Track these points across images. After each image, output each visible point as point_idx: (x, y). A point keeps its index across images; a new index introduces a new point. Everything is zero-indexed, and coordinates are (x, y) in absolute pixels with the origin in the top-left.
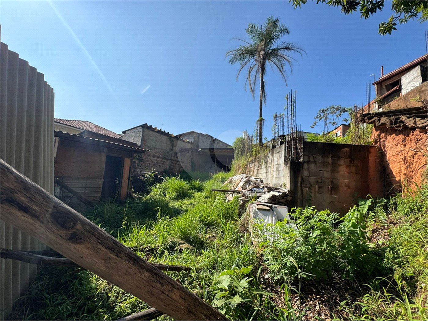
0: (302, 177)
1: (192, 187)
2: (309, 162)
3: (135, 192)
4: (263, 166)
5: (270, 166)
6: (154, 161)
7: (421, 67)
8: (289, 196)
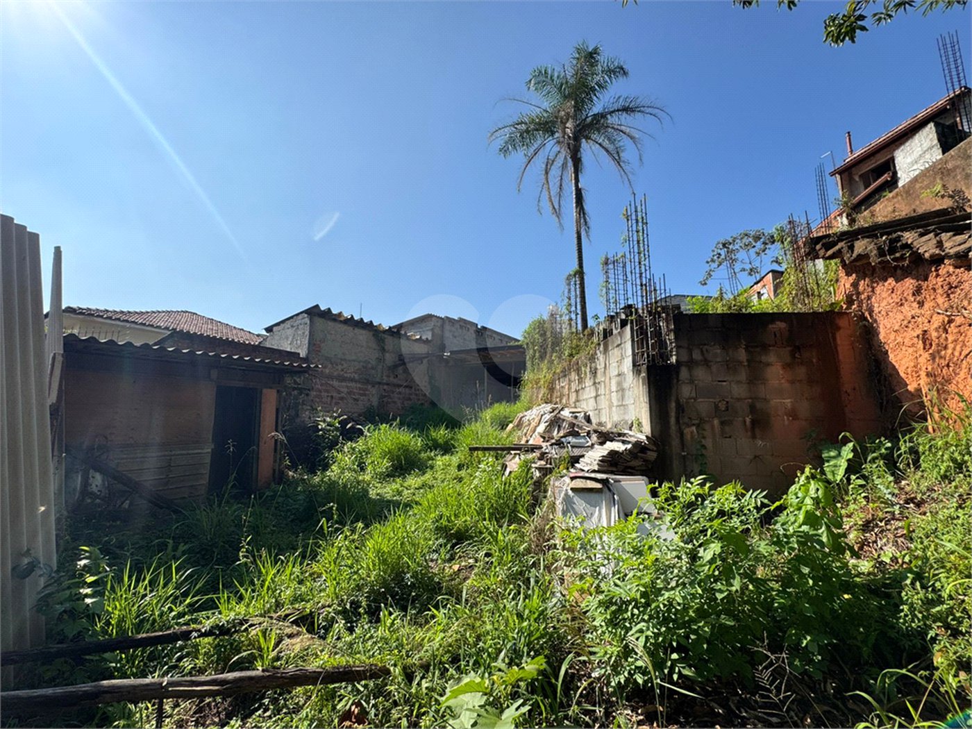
0: (678, 402)
1: (430, 443)
2: (691, 364)
3: (294, 467)
4: (588, 382)
5: (603, 379)
6: (342, 390)
7: (937, 125)
8: (650, 450)
